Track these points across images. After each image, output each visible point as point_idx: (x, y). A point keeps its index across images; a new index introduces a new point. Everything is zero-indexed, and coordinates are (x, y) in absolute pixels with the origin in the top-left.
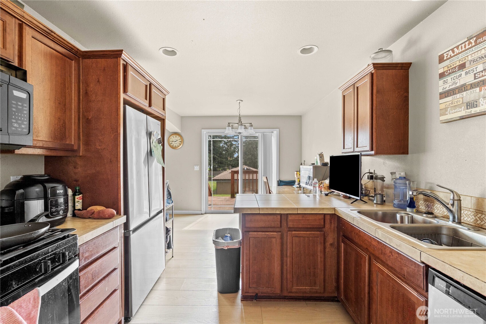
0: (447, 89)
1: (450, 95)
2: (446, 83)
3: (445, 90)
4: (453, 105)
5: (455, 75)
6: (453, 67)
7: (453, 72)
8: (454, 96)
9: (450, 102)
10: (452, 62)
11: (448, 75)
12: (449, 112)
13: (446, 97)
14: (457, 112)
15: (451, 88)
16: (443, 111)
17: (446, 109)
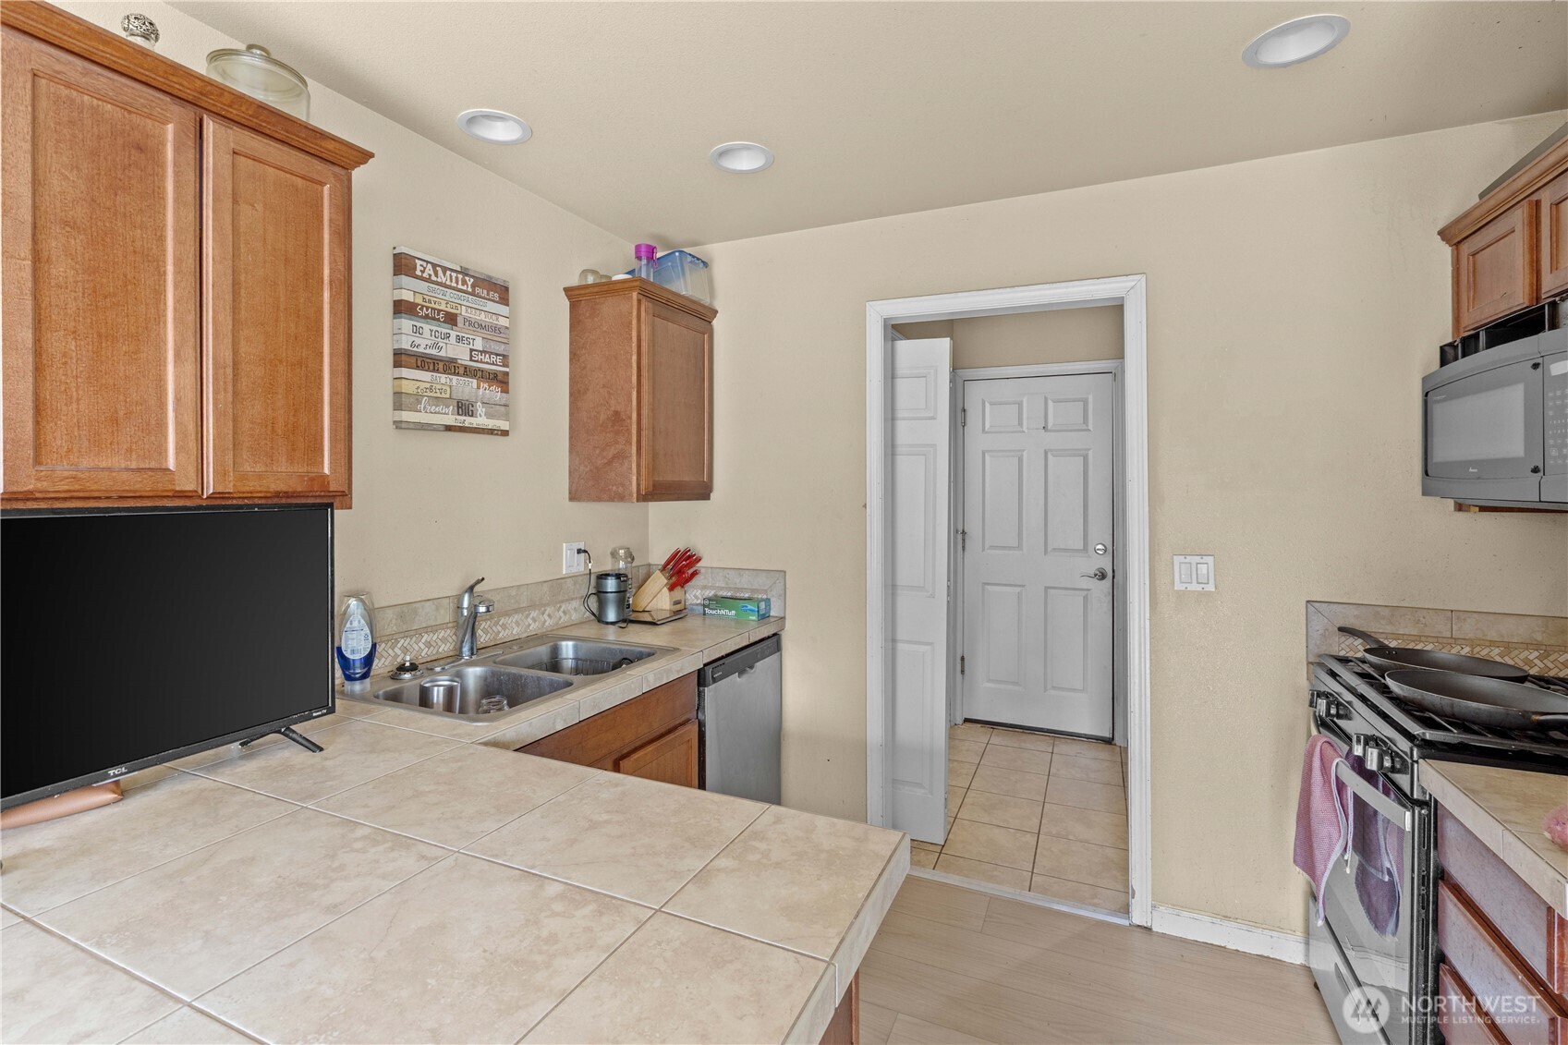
0: (421, 350)
1: (427, 367)
2: (418, 334)
3: (415, 349)
4: (431, 394)
5: (439, 329)
6: (433, 305)
7: (434, 319)
8: (435, 374)
9: (428, 385)
10: (430, 294)
11: (422, 317)
12: (425, 407)
13: (417, 367)
14: (439, 413)
15: (428, 351)
16: (412, 400)
17: (418, 398)
